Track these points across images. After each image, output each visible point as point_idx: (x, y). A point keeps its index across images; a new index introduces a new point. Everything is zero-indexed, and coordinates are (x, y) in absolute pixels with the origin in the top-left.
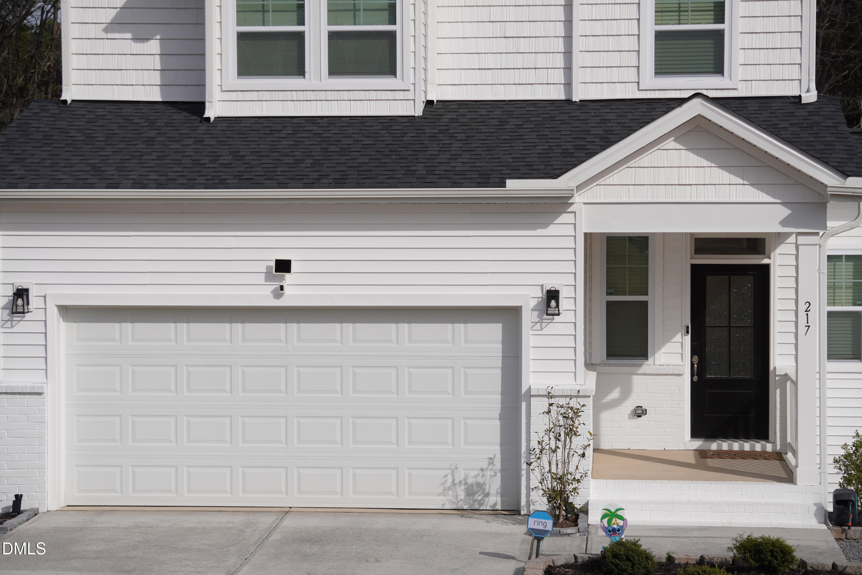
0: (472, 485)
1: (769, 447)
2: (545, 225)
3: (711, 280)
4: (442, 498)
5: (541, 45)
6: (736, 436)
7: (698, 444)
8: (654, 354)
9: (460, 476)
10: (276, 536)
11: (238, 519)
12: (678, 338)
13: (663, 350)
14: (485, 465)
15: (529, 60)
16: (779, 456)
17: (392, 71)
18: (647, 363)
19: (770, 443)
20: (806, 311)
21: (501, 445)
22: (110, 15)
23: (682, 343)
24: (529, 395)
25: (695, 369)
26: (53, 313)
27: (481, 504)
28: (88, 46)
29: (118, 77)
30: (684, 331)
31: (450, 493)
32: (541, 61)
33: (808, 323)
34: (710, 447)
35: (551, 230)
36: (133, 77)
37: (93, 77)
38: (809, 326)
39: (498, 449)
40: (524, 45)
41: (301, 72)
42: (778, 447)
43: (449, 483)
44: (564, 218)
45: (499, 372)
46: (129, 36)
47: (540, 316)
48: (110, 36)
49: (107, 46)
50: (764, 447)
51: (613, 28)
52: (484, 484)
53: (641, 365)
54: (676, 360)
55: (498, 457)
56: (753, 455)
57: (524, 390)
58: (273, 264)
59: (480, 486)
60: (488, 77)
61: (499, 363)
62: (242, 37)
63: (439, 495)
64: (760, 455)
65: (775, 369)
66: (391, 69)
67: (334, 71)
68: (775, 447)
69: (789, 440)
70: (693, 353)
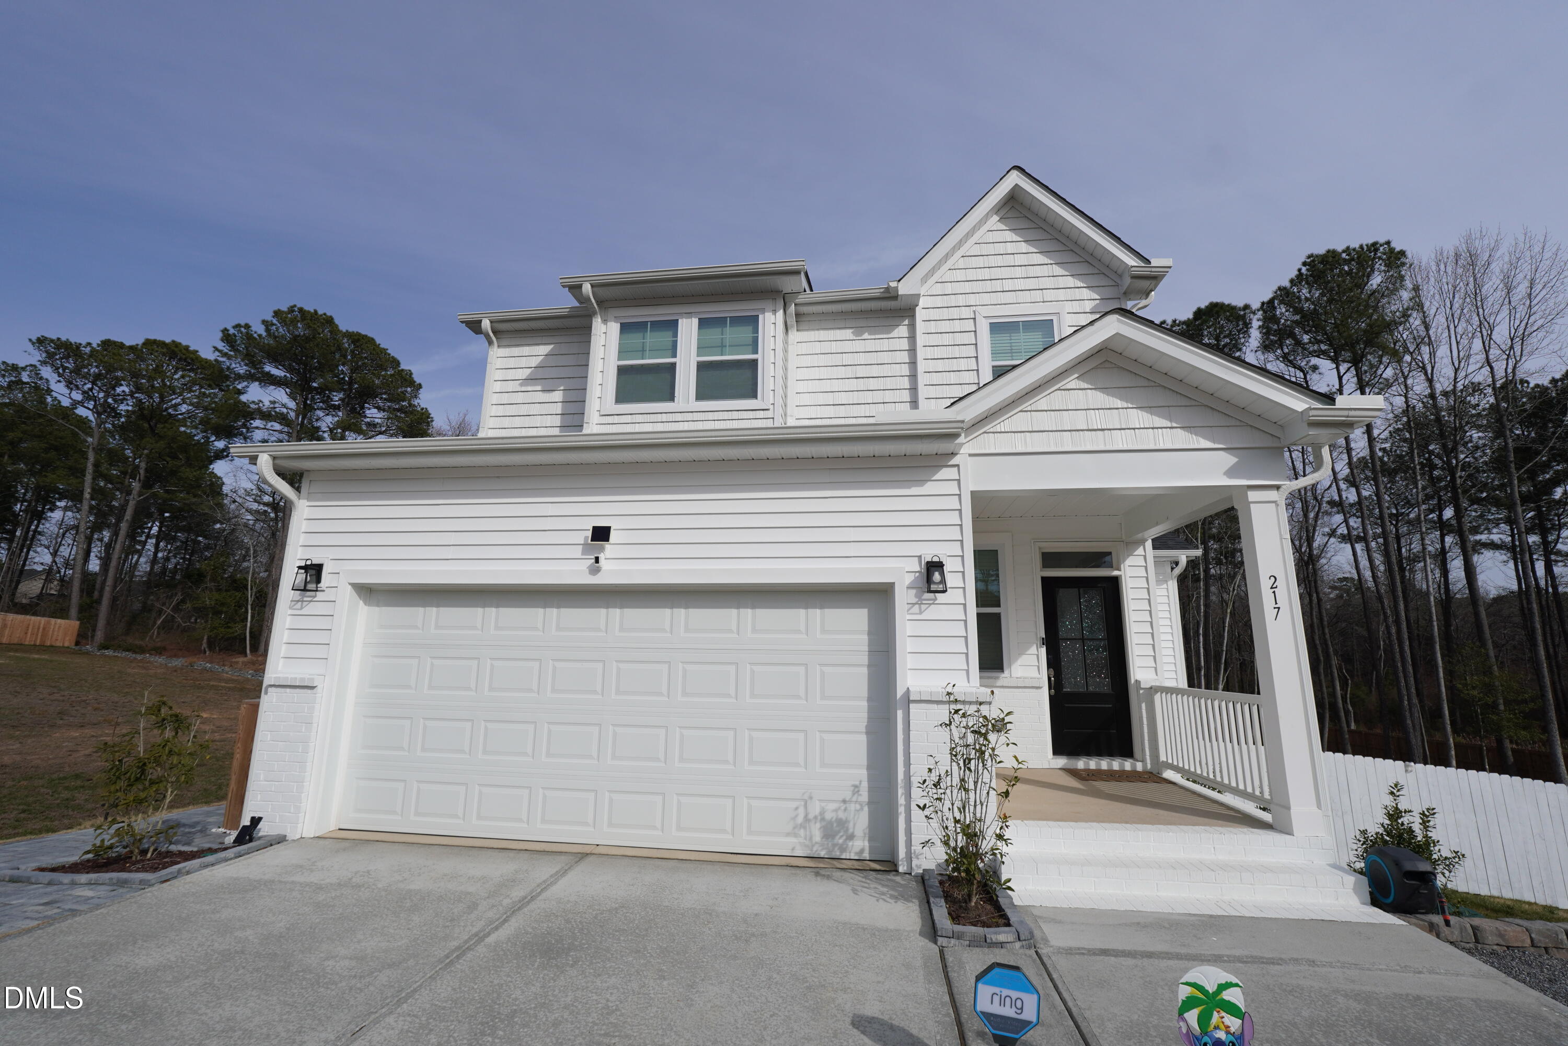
0: (830, 823)
1: (1139, 767)
2: (922, 482)
3: (1061, 592)
4: (793, 840)
5: (889, 383)
6: (1099, 753)
7: (1062, 761)
8: (1010, 666)
9: (815, 809)
12: (1033, 650)
13: (1020, 662)
14: (848, 795)
15: (878, 396)
16: (1153, 777)
17: (755, 396)
18: (1003, 675)
19: (1138, 761)
20: (1272, 588)
21: (869, 768)
23: (1038, 656)
24: (908, 700)
25: (1053, 682)
26: (346, 592)
27: (843, 849)
28: (505, 398)
29: (527, 422)
30: (1039, 642)
31: (802, 832)
33: (1276, 603)
34: (1077, 765)
35: (929, 488)
36: (537, 421)
37: (507, 422)
38: (1279, 608)
39: (863, 773)
40: (873, 384)
42: (1149, 766)
43: (800, 819)
44: (945, 473)
45: (865, 670)
46: (539, 388)
47: (919, 596)
48: (523, 389)
49: (520, 398)
50: (1134, 766)
51: (954, 364)
52: (847, 821)
53: (997, 678)
54: (1033, 673)
55: (865, 785)
57: (900, 692)
58: (590, 534)
59: (842, 823)
61: (865, 659)
62: (622, 371)
63: (788, 835)
64: (1133, 776)
65: (1138, 682)
66: (753, 393)
67: (700, 396)
68: (1145, 765)
69: (1163, 758)
70: (1049, 666)
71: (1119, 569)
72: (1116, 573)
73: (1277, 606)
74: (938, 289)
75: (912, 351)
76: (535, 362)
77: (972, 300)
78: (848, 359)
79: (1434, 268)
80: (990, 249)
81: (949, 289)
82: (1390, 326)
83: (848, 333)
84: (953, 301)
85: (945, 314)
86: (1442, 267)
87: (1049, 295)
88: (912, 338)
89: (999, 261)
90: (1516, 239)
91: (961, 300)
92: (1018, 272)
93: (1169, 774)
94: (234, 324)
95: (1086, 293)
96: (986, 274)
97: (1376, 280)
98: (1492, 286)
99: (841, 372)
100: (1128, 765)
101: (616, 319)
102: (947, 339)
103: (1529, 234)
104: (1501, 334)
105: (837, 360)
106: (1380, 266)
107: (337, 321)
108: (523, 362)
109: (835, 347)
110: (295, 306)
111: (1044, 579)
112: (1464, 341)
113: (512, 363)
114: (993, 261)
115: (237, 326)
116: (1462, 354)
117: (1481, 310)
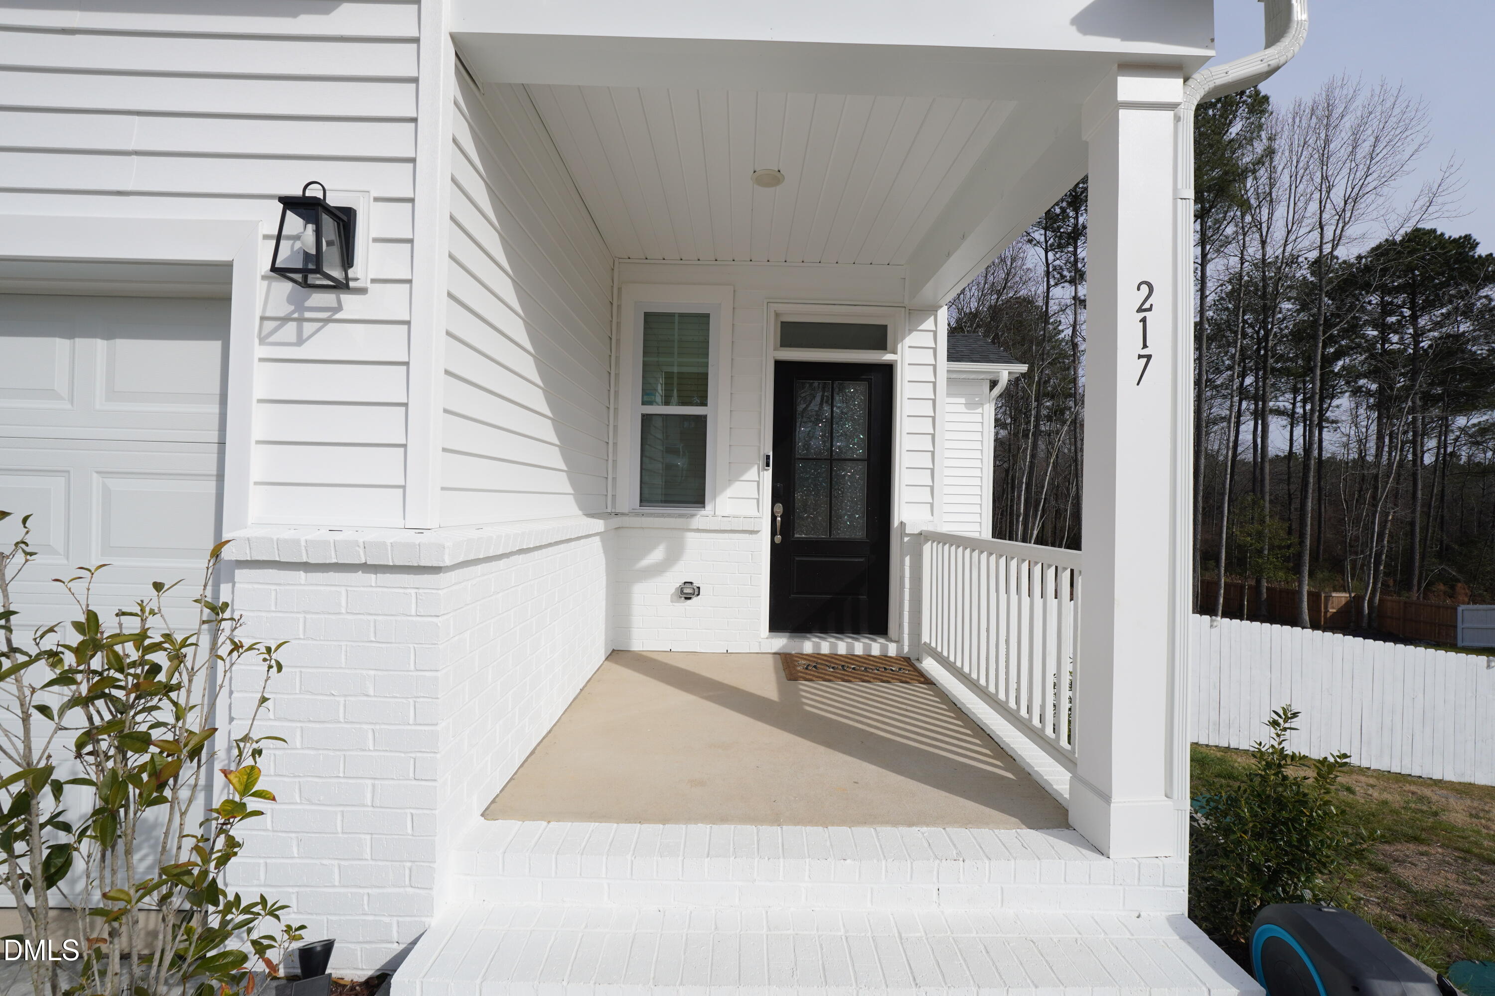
1: (892, 650)
3: (803, 389)
6: (839, 629)
7: (780, 642)
8: (714, 498)
12: (752, 473)
13: (729, 492)
18: (703, 512)
19: (892, 641)
20: (1140, 310)
23: (758, 482)
25: (778, 525)
30: (762, 462)
33: (1145, 346)
34: (802, 648)
38: (1149, 357)
42: (906, 649)
47: (291, 298)
50: (884, 648)
53: (693, 516)
54: (750, 509)
56: (869, 663)
64: (881, 668)
65: (902, 524)
68: (900, 648)
69: (925, 638)
70: (775, 499)
71: (894, 352)
72: (888, 357)
73: (1145, 352)
79: (1290, 121)
82: (1242, 175)
86: (1297, 120)
90: (1373, 90)
93: (929, 665)
97: (1235, 130)
98: (1339, 145)
100: (876, 647)
103: (1385, 87)
104: (1337, 196)
106: (1243, 111)
111: (780, 366)
112: (1300, 204)
116: (1296, 217)
117: (1325, 168)
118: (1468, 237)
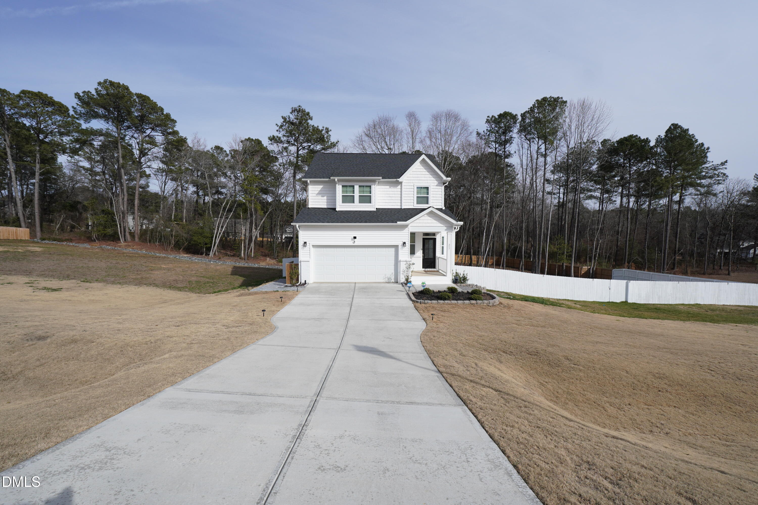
2: (403, 230)
3: (426, 241)
5: (396, 198)
6: (430, 268)
7: (424, 269)
8: (416, 254)
9: (387, 276)
10: (356, 288)
11: (347, 284)
13: (418, 253)
14: (391, 274)
15: (394, 201)
16: (438, 271)
17: (370, 203)
22: (317, 192)
23: (421, 252)
25: (423, 256)
26: (311, 246)
27: (390, 281)
28: (313, 198)
29: (318, 203)
30: (421, 249)
31: (385, 279)
32: (396, 201)
33: (449, 248)
34: (426, 270)
35: (404, 231)
36: (321, 203)
37: (314, 203)
39: (394, 271)
40: (393, 198)
41: (354, 202)
44: (407, 229)
45: (394, 257)
46: (321, 196)
47: (402, 247)
48: (317, 196)
49: (317, 198)
51: (409, 196)
53: (413, 256)
54: (420, 255)
55: (394, 273)
56: (433, 271)
57: (399, 260)
58: (353, 237)
59: (390, 278)
60: (387, 204)
61: (394, 255)
62: (343, 196)
63: (383, 280)
64: (435, 271)
65: (437, 257)
66: (370, 202)
67: (360, 202)
68: (437, 269)
69: (439, 268)
70: (423, 254)
72: (435, 237)
74: (407, 179)
75: (401, 192)
76: (319, 189)
77: (413, 181)
78: (388, 193)
80: (418, 170)
81: (409, 179)
83: (388, 187)
84: (410, 181)
85: (408, 184)
87: (428, 181)
88: (401, 189)
89: (419, 173)
90: (597, 102)
91: (411, 181)
92: (423, 176)
93: (440, 271)
94: (82, 91)
95: (436, 182)
96: (417, 176)
99: (387, 195)
100: (434, 270)
101: (341, 184)
102: (408, 190)
103: (601, 102)
105: (386, 193)
106: (558, 106)
107: (130, 88)
108: (316, 189)
109: (386, 190)
110: (107, 80)
113: (313, 189)
114: (418, 173)
115: (84, 92)
118: (647, 139)
